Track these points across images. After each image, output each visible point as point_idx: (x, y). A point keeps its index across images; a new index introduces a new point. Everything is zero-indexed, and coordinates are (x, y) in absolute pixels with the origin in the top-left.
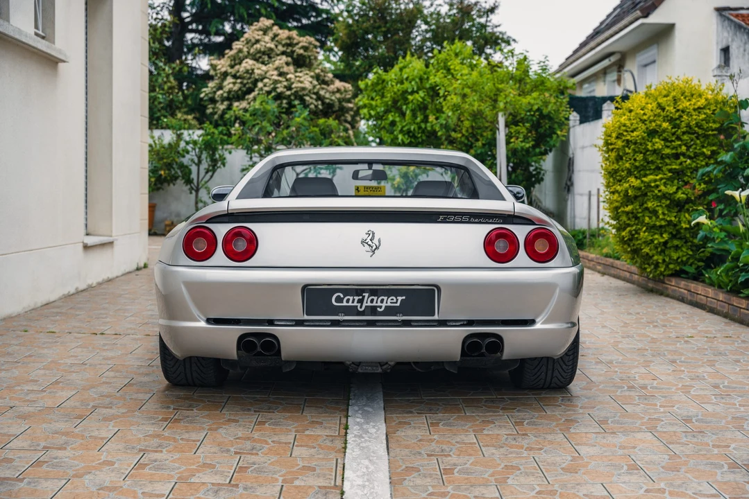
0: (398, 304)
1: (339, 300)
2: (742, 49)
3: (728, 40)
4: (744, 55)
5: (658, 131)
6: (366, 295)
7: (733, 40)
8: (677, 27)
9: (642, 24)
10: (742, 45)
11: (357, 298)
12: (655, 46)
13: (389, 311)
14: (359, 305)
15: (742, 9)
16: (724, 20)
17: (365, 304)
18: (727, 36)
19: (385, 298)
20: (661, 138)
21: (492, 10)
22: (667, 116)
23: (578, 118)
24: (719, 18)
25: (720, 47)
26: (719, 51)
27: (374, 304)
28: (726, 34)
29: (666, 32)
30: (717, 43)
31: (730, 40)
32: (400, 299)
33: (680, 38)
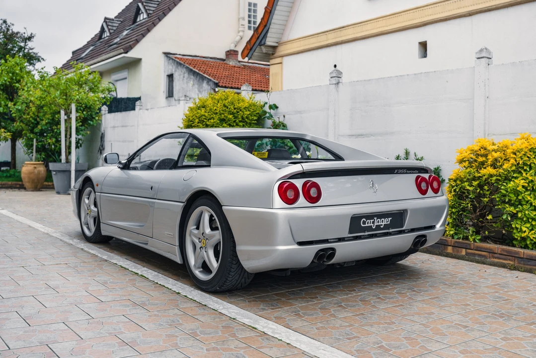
0: (389, 223)
1: (364, 223)
2: (182, 76)
3: (172, 70)
4: (183, 80)
5: (225, 120)
6: (376, 218)
7: (175, 71)
8: (143, 60)
9: (124, 57)
10: (182, 74)
11: (372, 221)
12: (127, 70)
13: (386, 227)
14: (373, 225)
15: (176, 54)
16: (170, 60)
17: (375, 224)
18: (171, 68)
19: (384, 219)
20: (227, 123)
21: (30, 38)
22: (230, 112)
23: (107, 109)
24: (166, 58)
25: (167, 74)
26: (166, 76)
27: (379, 224)
28: (171, 67)
29: (136, 62)
30: (164, 72)
31: (174, 70)
32: (390, 219)
33: (144, 66)
